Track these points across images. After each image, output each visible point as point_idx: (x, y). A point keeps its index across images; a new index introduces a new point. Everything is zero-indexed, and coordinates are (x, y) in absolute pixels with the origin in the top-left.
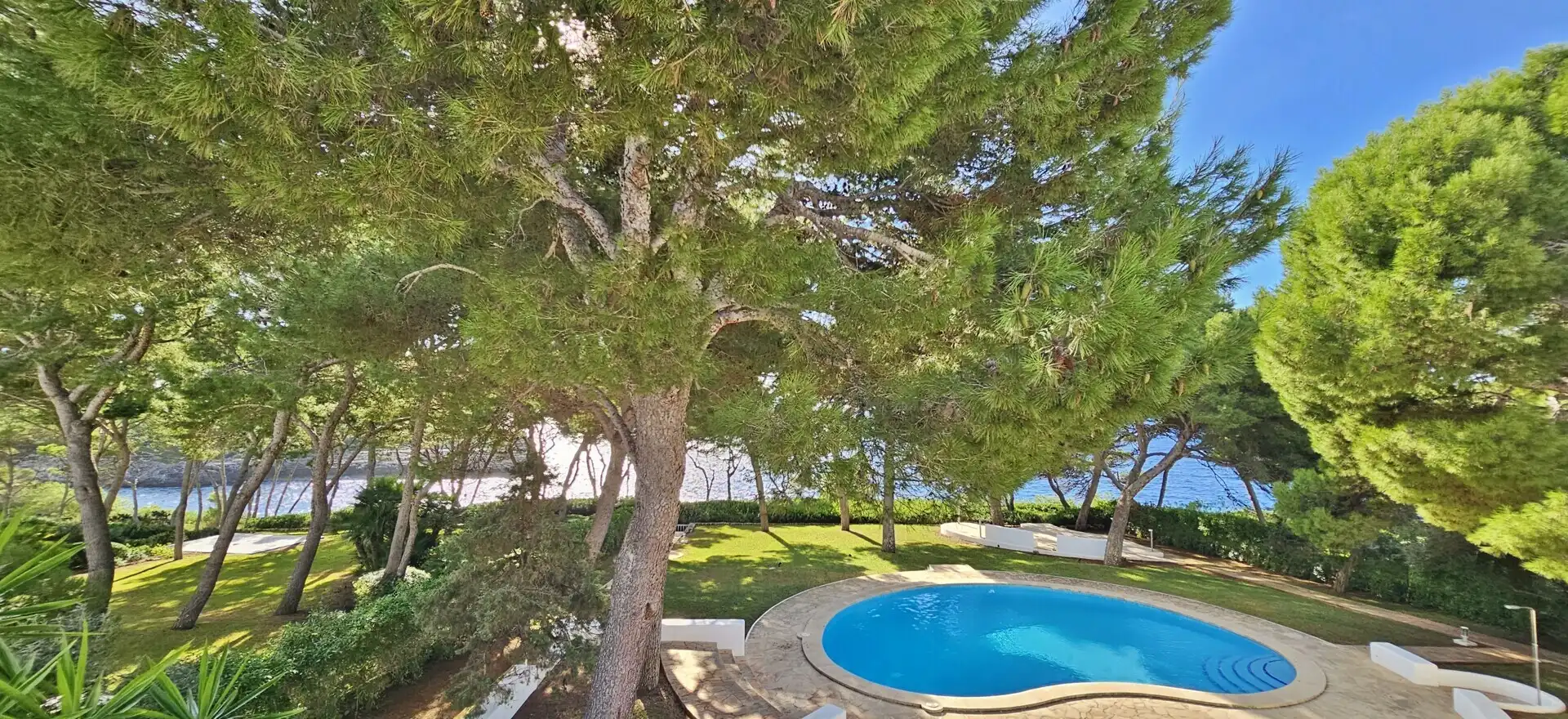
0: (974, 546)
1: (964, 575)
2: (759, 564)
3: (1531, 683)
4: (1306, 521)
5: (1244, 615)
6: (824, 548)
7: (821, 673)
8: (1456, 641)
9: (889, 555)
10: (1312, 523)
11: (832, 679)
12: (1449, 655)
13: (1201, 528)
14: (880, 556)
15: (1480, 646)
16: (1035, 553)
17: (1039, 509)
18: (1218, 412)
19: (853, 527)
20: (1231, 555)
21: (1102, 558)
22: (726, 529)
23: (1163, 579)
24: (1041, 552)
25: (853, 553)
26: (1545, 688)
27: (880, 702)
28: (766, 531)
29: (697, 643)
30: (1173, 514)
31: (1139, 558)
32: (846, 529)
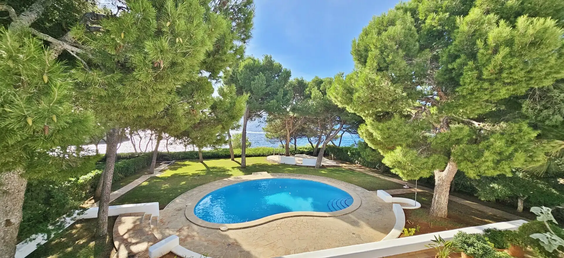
0: (277, 164)
1: (264, 175)
2: (191, 176)
3: (414, 199)
4: (365, 152)
5: (347, 183)
6: (220, 168)
7: (188, 219)
8: (404, 187)
9: (243, 169)
10: (366, 153)
11: (191, 222)
12: (400, 191)
13: (349, 153)
14: (240, 170)
15: (410, 188)
16: (296, 165)
17: (306, 149)
18: (349, 116)
19: (235, 159)
20: (356, 162)
21: (315, 165)
22: (187, 162)
23: (332, 172)
24: (297, 164)
25: (230, 169)
26: (417, 201)
27: (205, 229)
28: (202, 162)
29: (136, 213)
30: (342, 148)
31: (328, 165)
32: (233, 160)
